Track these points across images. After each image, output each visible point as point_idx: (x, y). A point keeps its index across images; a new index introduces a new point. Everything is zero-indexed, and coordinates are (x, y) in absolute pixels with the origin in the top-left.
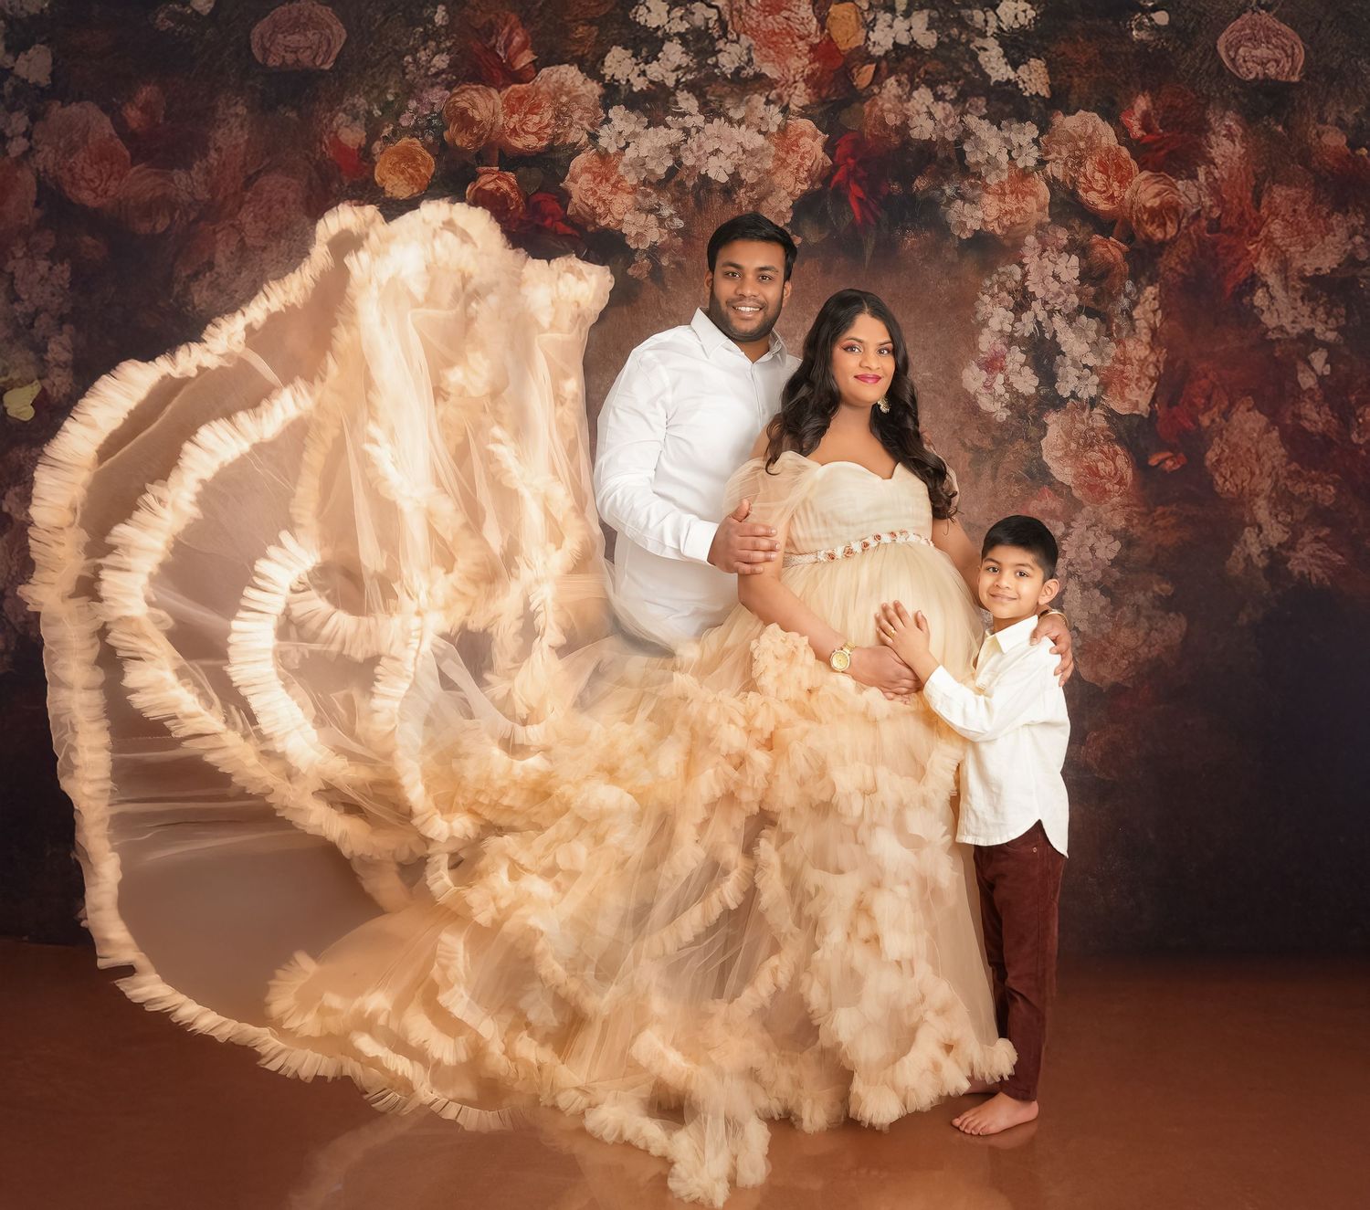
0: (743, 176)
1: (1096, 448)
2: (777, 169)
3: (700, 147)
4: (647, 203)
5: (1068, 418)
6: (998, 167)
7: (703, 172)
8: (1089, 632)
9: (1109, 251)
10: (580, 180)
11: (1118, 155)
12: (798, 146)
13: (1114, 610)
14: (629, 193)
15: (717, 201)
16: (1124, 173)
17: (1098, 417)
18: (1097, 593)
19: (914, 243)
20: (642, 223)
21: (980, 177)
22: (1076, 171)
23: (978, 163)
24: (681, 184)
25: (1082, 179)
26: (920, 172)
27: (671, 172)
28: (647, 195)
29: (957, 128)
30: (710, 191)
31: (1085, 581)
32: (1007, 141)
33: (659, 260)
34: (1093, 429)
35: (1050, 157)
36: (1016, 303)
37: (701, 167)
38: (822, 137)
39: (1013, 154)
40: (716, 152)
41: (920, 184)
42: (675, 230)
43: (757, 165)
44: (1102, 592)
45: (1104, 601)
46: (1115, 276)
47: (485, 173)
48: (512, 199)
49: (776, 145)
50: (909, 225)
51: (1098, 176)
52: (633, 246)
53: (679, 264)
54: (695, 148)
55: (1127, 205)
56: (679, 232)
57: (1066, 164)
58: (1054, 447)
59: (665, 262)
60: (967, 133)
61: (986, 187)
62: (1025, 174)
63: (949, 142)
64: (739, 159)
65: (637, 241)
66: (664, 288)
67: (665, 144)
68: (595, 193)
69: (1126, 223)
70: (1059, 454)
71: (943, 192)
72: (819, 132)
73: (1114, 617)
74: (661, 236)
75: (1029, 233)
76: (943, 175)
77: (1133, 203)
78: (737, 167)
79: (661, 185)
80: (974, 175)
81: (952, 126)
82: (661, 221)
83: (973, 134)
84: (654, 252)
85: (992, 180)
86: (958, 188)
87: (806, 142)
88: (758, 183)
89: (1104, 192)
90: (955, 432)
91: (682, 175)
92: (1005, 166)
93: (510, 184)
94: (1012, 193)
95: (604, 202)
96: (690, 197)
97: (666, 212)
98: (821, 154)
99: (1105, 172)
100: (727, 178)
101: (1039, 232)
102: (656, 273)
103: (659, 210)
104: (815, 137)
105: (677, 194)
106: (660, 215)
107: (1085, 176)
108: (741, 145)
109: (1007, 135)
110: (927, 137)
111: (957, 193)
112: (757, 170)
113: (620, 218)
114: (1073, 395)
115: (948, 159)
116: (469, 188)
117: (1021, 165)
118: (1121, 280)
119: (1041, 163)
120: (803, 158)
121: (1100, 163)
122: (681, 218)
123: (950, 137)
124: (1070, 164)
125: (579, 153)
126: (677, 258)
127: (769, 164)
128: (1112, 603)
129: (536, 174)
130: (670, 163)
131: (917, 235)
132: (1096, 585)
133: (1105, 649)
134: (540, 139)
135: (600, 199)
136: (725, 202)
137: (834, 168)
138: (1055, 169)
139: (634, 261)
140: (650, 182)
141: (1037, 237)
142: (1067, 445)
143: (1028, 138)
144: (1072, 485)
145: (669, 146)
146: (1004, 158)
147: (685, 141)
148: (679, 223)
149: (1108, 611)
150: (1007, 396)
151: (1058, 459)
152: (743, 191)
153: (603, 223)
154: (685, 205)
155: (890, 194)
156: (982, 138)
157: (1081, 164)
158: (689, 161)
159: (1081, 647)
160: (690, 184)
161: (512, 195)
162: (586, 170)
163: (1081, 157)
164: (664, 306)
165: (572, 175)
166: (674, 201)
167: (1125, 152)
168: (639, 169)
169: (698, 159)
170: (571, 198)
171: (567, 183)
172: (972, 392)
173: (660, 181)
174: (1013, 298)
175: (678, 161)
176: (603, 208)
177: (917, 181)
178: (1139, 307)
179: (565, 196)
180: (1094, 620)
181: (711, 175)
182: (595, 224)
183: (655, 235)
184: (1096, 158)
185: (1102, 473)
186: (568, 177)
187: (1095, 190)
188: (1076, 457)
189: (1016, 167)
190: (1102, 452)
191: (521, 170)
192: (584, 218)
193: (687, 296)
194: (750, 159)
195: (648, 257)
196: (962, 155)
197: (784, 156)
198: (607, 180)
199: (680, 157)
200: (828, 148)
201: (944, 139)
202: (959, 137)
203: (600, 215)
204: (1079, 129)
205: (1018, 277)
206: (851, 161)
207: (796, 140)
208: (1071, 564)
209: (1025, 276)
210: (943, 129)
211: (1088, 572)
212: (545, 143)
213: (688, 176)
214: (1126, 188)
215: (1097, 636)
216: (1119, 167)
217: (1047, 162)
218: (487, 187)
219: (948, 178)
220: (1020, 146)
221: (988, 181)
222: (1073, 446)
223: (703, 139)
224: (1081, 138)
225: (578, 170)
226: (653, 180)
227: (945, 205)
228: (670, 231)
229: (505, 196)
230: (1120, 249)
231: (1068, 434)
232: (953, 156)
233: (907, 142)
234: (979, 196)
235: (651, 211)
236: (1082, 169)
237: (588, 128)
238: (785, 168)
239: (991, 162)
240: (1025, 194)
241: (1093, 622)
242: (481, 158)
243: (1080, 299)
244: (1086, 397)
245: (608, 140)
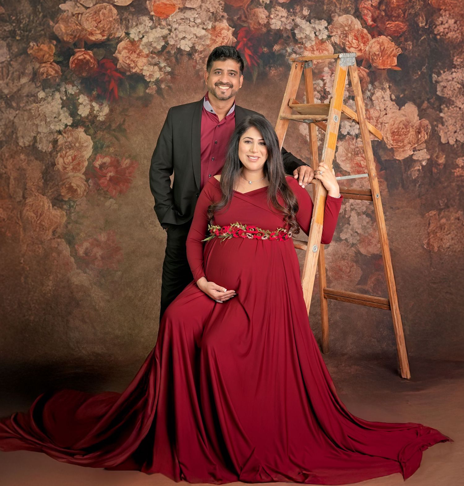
0: (197, 48)
1: (360, 155)
2: (212, 44)
3: (176, 36)
4: (153, 61)
5: (347, 143)
6: (310, 39)
7: (178, 47)
8: (363, 233)
9: (361, 72)
10: (122, 53)
11: (362, 32)
12: (221, 34)
13: (373, 223)
14: (145, 57)
15: (185, 59)
16: (365, 39)
17: (360, 142)
18: (364, 216)
19: (275, 73)
20: (152, 70)
21: (302, 44)
22: (345, 40)
23: (301, 38)
24: (169, 52)
25: (347, 43)
26: (276, 42)
27: (164, 47)
28: (153, 58)
29: (291, 24)
30: (182, 55)
31: (359, 212)
32: (314, 28)
33: (160, 85)
34: (357, 147)
35: (333, 34)
36: (321, 96)
37: (177, 45)
38: (232, 30)
39: (317, 34)
40: (184, 38)
41: (276, 48)
42: (167, 72)
43: (203, 43)
44: (367, 216)
45: (368, 219)
46: (364, 83)
47: (78, 52)
48: (91, 63)
49: (211, 34)
50: (272, 65)
51: (354, 41)
52: (148, 80)
53: (170, 87)
54: (174, 36)
55: (368, 53)
56: (169, 73)
57: (340, 37)
58: (341, 156)
59: (163, 86)
60: (296, 26)
61: (305, 48)
62: (322, 42)
63: (288, 30)
64: (195, 41)
65: (150, 78)
66: (163, 98)
67: (160, 36)
68: (129, 58)
69: (367, 61)
70: (344, 159)
71: (287, 51)
72: (230, 28)
73: (373, 226)
74: (161, 75)
75: (325, 66)
76: (287, 44)
77: (370, 52)
78: (194, 44)
79: (159, 53)
80: (300, 43)
81: (289, 23)
82: (160, 69)
83: (299, 26)
84: (158, 82)
85: (308, 45)
86: (293, 49)
87: (225, 32)
88: (204, 50)
89: (357, 48)
90: (297, 152)
91: (169, 48)
92: (313, 38)
93: (90, 56)
94: (317, 50)
95: (134, 61)
96: (173, 58)
97: (163, 65)
98: (231, 37)
99: (357, 39)
100: (190, 49)
101: (330, 66)
102: (159, 91)
103: (159, 64)
104: (228, 30)
105: (167, 57)
106: (160, 66)
107: (349, 42)
108: (195, 34)
109: (313, 26)
110: (278, 28)
111: (293, 51)
112: (203, 45)
113: (141, 68)
114: (348, 133)
115: (288, 37)
116: (71, 58)
117: (320, 38)
118: (366, 84)
119: (329, 37)
120: (223, 39)
121: (355, 36)
122: (169, 67)
123: (288, 27)
124: (342, 37)
125: (121, 41)
126: (169, 84)
127: (208, 42)
128: (371, 220)
129: (102, 51)
130: (163, 44)
131: (276, 70)
132: (364, 213)
133: (370, 240)
134: (103, 36)
135: (132, 60)
136: (189, 59)
137: (238, 42)
138: (335, 39)
139: (149, 87)
140: (154, 52)
141: (329, 68)
142: (347, 155)
143: (323, 27)
144: (350, 172)
145: (162, 37)
146: (313, 35)
147: (170, 34)
148: (169, 69)
149: (370, 224)
150: (320, 135)
151: (343, 161)
152: (197, 54)
153: (134, 71)
154: (171, 61)
155: (263, 53)
156: (303, 27)
157: (346, 37)
158: (172, 42)
159: (359, 240)
160: (173, 52)
161: (91, 61)
162: (125, 48)
163: (346, 34)
164: (164, 105)
165: (118, 51)
166: (166, 60)
167: (365, 31)
168: (149, 47)
169: (176, 41)
170: (118, 60)
171: (116, 54)
172: (304, 134)
173: (159, 52)
174: (320, 94)
175: (167, 43)
176: (133, 65)
177: (275, 47)
178: (374, 95)
179: (116, 60)
180: (364, 228)
181: (182, 48)
182: (130, 71)
183: (158, 75)
184: (353, 34)
185: (363, 166)
186: (117, 51)
187: (353, 47)
188: (351, 160)
189: (318, 39)
190: (362, 157)
191: (95, 50)
192: (125, 69)
193: (174, 100)
194: (200, 40)
195: (155, 84)
196: (294, 35)
197: (215, 39)
198: (135, 52)
199: (168, 41)
200: (235, 34)
201: (286, 28)
202: (293, 27)
203: (132, 68)
204: (345, 22)
205: (322, 85)
206: (245, 39)
207: (220, 32)
208: (352, 205)
209: (325, 84)
210: (285, 24)
211: (360, 208)
212: (105, 37)
213: (171, 49)
214: (366, 46)
215: (366, 235)
216: (363, 37)
217: (332, 36)
218: (80, 58)
219: (288, 45)
220: (320, 30)
221: (306, 45)
222: (350, 155)
223: (178, 33)
224: (346, 26)
225: (121, 48)
226: (156, 51)
227: (288, 56)
228: (165, 73)
229: (88, 61)
230: (365, 71)
231: (347, 150)
232: (290, 35)
233: (269, 30)
234: (303, 52)
235: (156, 64)
236: (347, 39)
237: (125, 30)
238: (216, 43)
239: (307, 37)
240: (323, 50)
241: (363, 229)
242: (76, 45)
243: (349, 93)
244: (354, 134)
245: (134, 35)
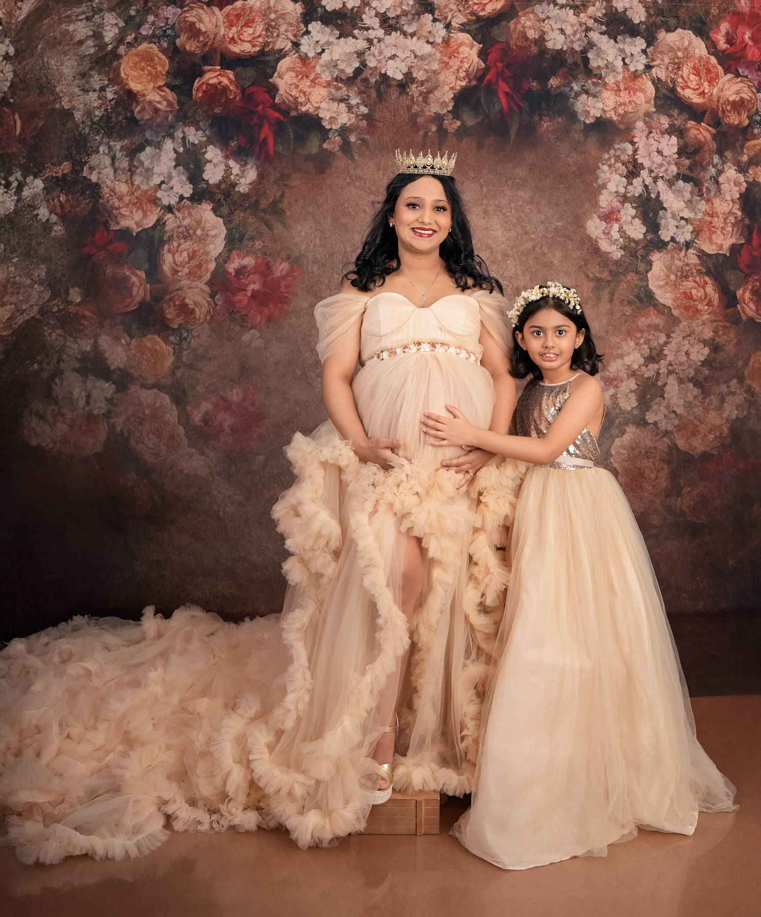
0: (415, 75)
1: (691, 279)
2: (442, 69)
3: (381, 53)
4: (339, 94)
5: (668, 257)
6: (614, 70)
7: (383, 72)
8: (685, 414)
9: (701, 133)
10: (286, 77)
11: (708, 62)
12: (458, 53)
13: (704, 398)
14: (324, 87)
15: (394, 93)
16: (713, 75)
17: (692, 256)
18: (691, 385)
19: (548, 126)
20: (335, 109)
21: (600, 77)
22: (675, 74)
23: (599, 67)
24: (366, 80)
25: (680, 80)
26: (553, 73)
27: (358, 72)
28: (339, 89)
29: (583, 41)
30: (388, 86)
31: (681, 377)
32: (622, 51)
33: (348, 137)
34: (687, 265)
35: (655, 63)
36: (628, 171)
37: (381, 68)
38: (478, 46)
39: (627, 61)
40: (394, 57)
41: (554, 82)
42: (360, 115)
43: (426, 67)
44: (695, 385)
45: (696, 391)
46: (705, 151)
47: (209, 71)
48: (231, 91)
49: (441, 52)
50: (545, 113)
51: (692, 77)
52: (328, 127)
53: (364, 141)
54: (377, 53)
55: (715, 99)
56: (365, 117)
57: (667, 68)
58: (658, 279)
59: (353, 139)
60: (591, 45)
61: (605, 85)
62: (635, 76)
63: (576, 52)
64: (412, 62)
65: (330, 123)
66: (352, 158)
67: (353, 51)
68: (297, 86)
69: (714, 113)
70: (662, 283)
71: (572, 88)
72: (475, 43)
73: (704, 403)
74: (350, 119)
75: (638, 119)
76: (572, 76)
77: (719, 98)
78: (410, 68)
79: (350, 81)
80: (596, 76)
81: (579, 40)
82: (350, 108)
83: (596, 45)
84: (344, 131)
85: (610, 80)
86: (583, 86)
87: (465, 51)
88: (427, 81)
89: (697, 89)
90: (580, 267)
91: (366, 74)
92: (620, 69)
93: (229, 79)
94: (626, 89)
95: (304, 93)
96: (373, 90)
97: (354, 101)
98: (476, 59)
99: (698, 74)
100: (402, 77)
101: (647, 119)
102: (346, 147)
103: (348, 100)
104: (472, 47)
105: (362, 88)
106: (349, 103)
107: (682, 77)
108: (413, 52)
109: (621, 46)
110: (559, 47)
111: (582, 89)
112: (425, 70)
113: (317, 105)
114: (673, 239)
115: (576, 64)
116: (197, 81)
117: (632, 69)
118: (710, 155)
119: (648, 67)
120: (462, 62)
121: (694, 68)
122: (366, 106)
123: (577, 47)
124: (670, 68)
125: (284, 56)
126: (362, 136)
127: (435, 66)
128: (702, 393)
129: (250, 72)
130: (357, 65)
131: (551, 121)
132: (691, 380)
133: (697, 427)
134: (254, 46)
135: (301, 91)
136: (401, 94)
137: (487, 69)
138: (659, 72)
139: (328, 138)
140: (341, 79)
141: (645, 122)
142: (668, 276)
143: (638, 49)
144: (672, 306)
145: (357, 53)
146: (619, 64)
147: (369, 48)
148: (364, 110)
149: (700, 399)
150: (621, 240)
151: (660, 287)
152: (415, 86)
153: (304, 109)
154: (369, 96)
155: (530, 90)
156: (603, 48)
157: (679, 68)
158: (372, 63)
159: (678, 426)
160: (373, 80)
161: (231, 88)
162: (291, 69)
163: (679, 63)
164: (352, 171)
165: (279, 73)
166: (360, 93)
167: (713, 60)
168: (332, 69)
169: (379, 62)
170: (278, 90)
171: (275, 79)
172: (594, 237)
173: (349, 79)
174: (626, 167)
175: (364, 64)
176: (303, 98)
177: (551, 80)
178: (723, 174)
179: (274, 89)
180: (688, 405)
181: (390, 74)
182: (297, 109)
183: (344, 118)
184: (691, 64)
185: (695, 297)
186: (276, 74)
187: (690, 88)
188: (675, 285)
189: (629, 70)
190: (695, 282)
191: (239, 69)
192: (288, 106)
193: (370, 164)
194: (420, 62)
195: (339, 135)
196: (586, 61)
197: (447, 60)
198: (307, 77)
199: (365, 60)
200: (482, 54)
201: (572, 49)
202: (584, 48)
203: (301, 104)
204: (678, 43)
205: (630, 152)
206: (499, 65)
207: (457, 49)
208: (670, 364)
209: (635, 151)
210: (572, 42)
211: (684, 370)
212: (257, 49)
213: (371, 74)
214: (714, 86)
215: (691, 418)
216: (708, 71)
217: (653, 67)
218: (211, 82)
219: (575, 78)
220: (632, 55)
221: (607, 80)
222: (673, 277)
223: (383, 47)
224: (679, 49)
225: (284, 69)
226: (344, 77)
227: (573, 98)
228: (357, 116)
229: (225, 89)
230: (709, 132)
231: (669, 268)
232: (580, 61)
233: (543, 51)
234: (600, 92)
235: (342, 100)
236: (680, 72)
237: (292, 38)
238: (448, 69)
239: (609, 66)
240: (636, 91)
241: (687, 407)
242: (207, 59)
243: (678, 168)
244: (682, 241)
245: (307, 47)
